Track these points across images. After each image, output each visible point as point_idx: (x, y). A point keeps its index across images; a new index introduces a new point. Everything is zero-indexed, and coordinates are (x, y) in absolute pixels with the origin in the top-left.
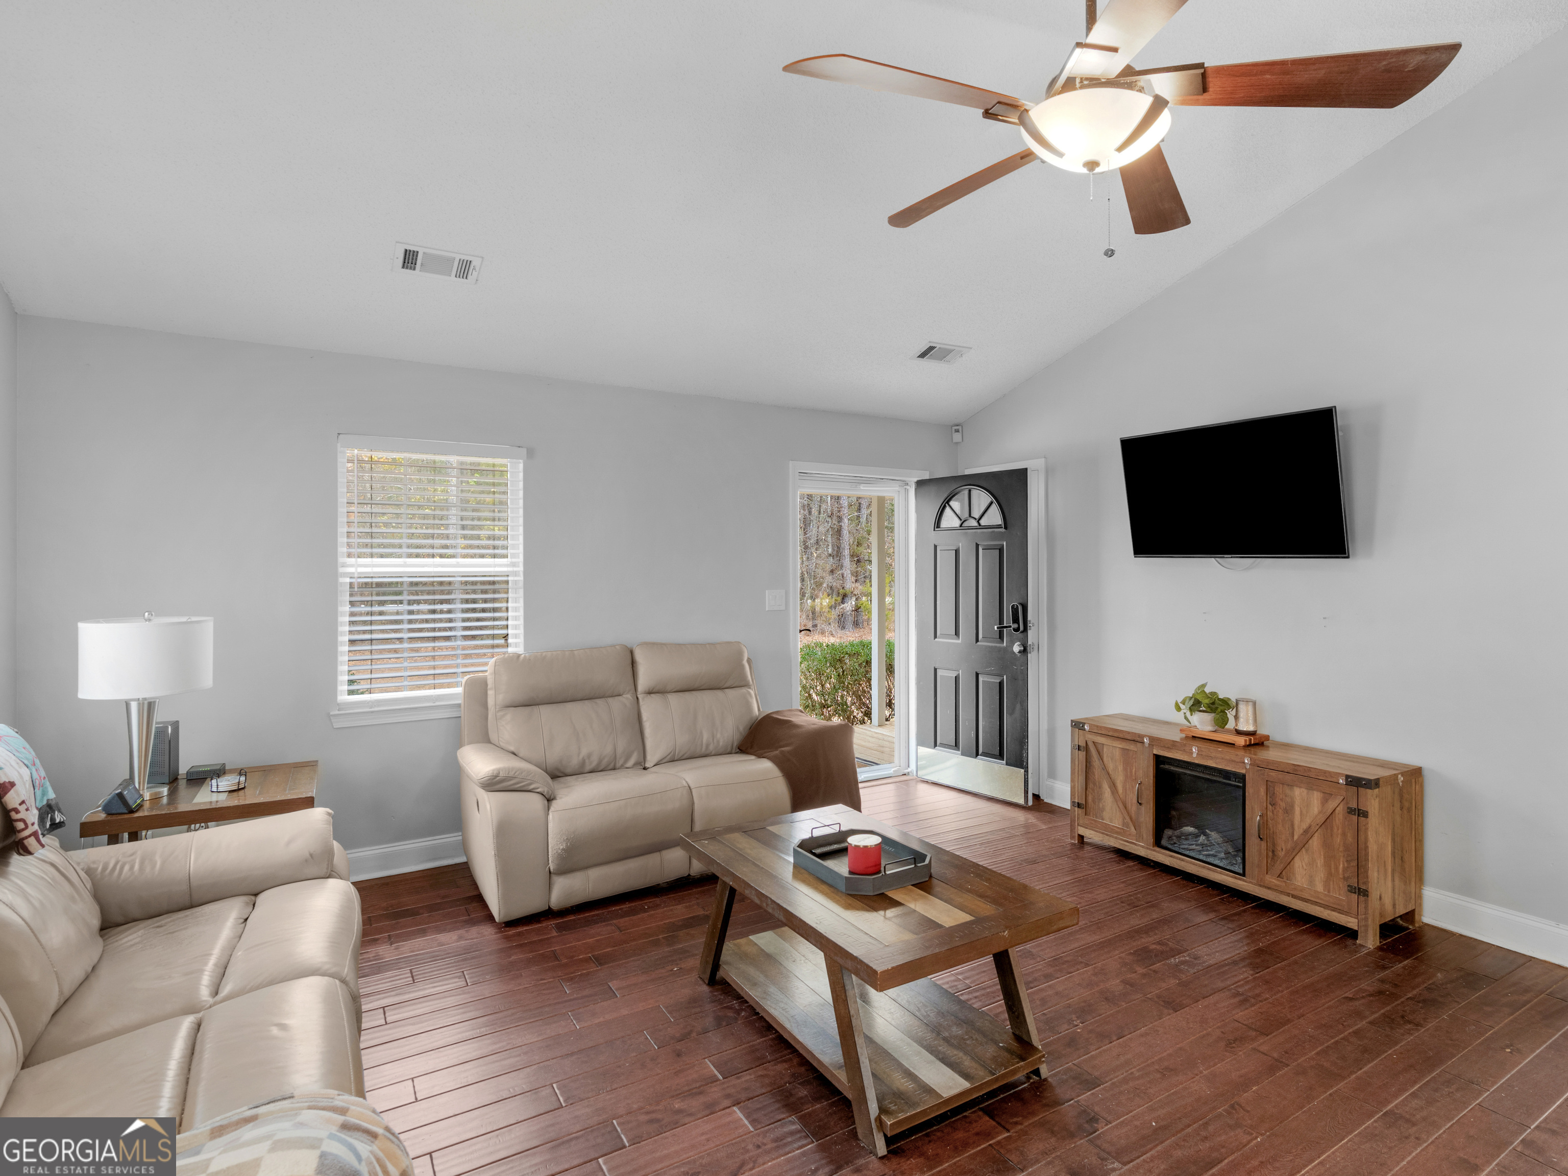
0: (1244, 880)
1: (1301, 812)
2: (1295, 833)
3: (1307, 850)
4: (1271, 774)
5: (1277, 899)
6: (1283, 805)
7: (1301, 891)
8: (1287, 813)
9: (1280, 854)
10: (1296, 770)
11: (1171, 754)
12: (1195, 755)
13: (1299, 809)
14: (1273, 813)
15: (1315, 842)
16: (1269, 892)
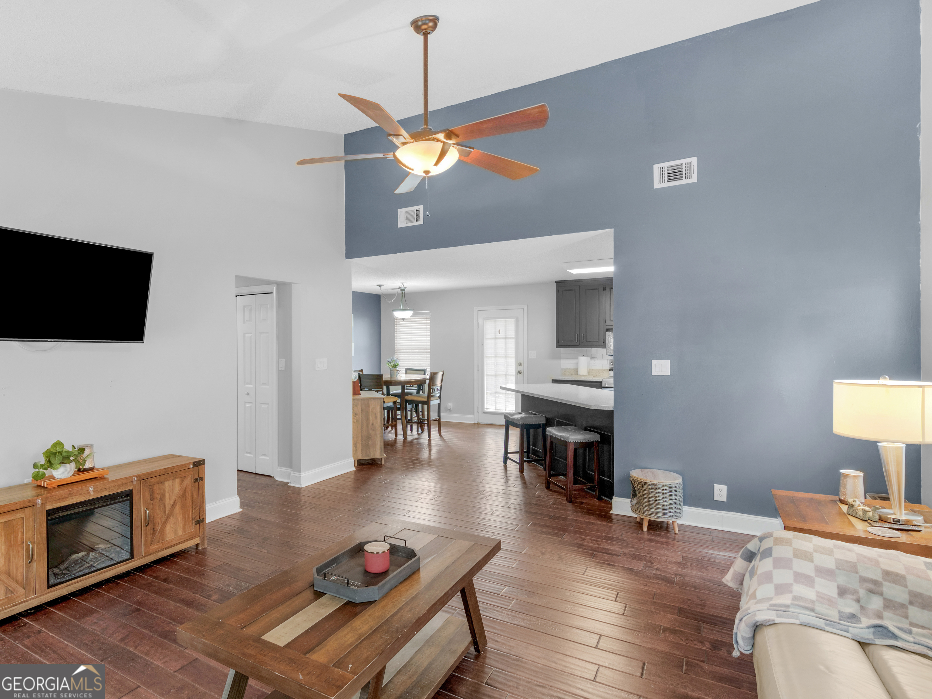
0: (135, 561)
1: (169, 494)
2: (166, 510)
3: (173, 516)
4: (152, 480)
5: (156, 557)
6: (158, 496)
7: (172, 541)
8: (161, 500)
9: (158, 528)
10: (166, 471)
11: (67, 502)
12: (92, 493)
13: (168, 494)
14: (153, 505)
15: (178, 509)
16: (151, 556)
